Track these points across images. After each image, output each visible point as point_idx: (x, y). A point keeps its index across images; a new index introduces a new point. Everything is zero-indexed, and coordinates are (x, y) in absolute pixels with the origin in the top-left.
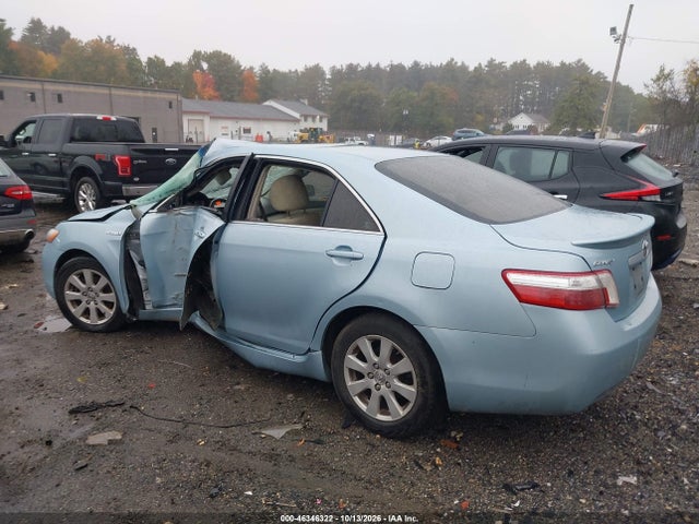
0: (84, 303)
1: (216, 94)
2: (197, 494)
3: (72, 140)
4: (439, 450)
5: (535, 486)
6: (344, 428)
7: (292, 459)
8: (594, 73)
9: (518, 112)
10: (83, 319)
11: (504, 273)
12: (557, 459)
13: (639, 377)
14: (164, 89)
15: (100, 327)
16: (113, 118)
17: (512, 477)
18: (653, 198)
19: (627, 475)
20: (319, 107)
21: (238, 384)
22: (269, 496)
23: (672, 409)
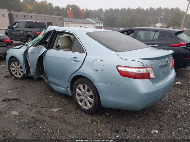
0: (15, 71)
1: (73, 16)
2: (26, 126)
3: (27, 27)
4: (100, 118)
5: (125, 131)
6: (75, 110)
7: (57, 118)
8: (181, 11)
9: (158, 22)
10: (15, 75)
11: (117, 67)
12: (136, 123)
13: (170, 100)
14: (58, 15)
15: (20, 78)
16: (38, 22)
17: (120, 128)
18: (184, 46)
19: (155, 130)
20: (101, 20)
21: (51, 95)
22: (46, 128)
23: (177, 110)
